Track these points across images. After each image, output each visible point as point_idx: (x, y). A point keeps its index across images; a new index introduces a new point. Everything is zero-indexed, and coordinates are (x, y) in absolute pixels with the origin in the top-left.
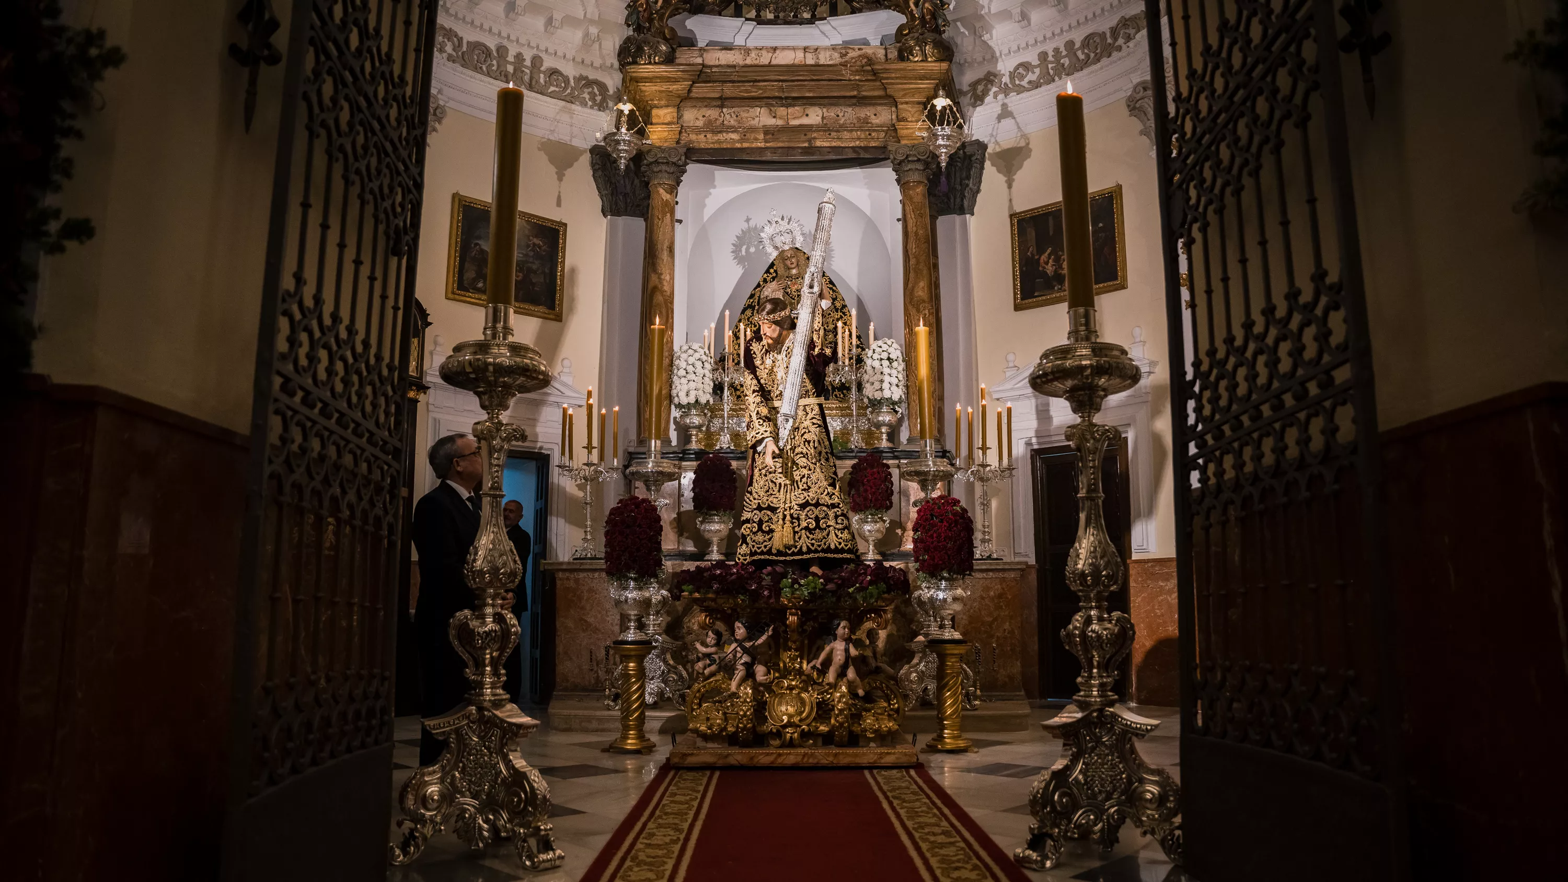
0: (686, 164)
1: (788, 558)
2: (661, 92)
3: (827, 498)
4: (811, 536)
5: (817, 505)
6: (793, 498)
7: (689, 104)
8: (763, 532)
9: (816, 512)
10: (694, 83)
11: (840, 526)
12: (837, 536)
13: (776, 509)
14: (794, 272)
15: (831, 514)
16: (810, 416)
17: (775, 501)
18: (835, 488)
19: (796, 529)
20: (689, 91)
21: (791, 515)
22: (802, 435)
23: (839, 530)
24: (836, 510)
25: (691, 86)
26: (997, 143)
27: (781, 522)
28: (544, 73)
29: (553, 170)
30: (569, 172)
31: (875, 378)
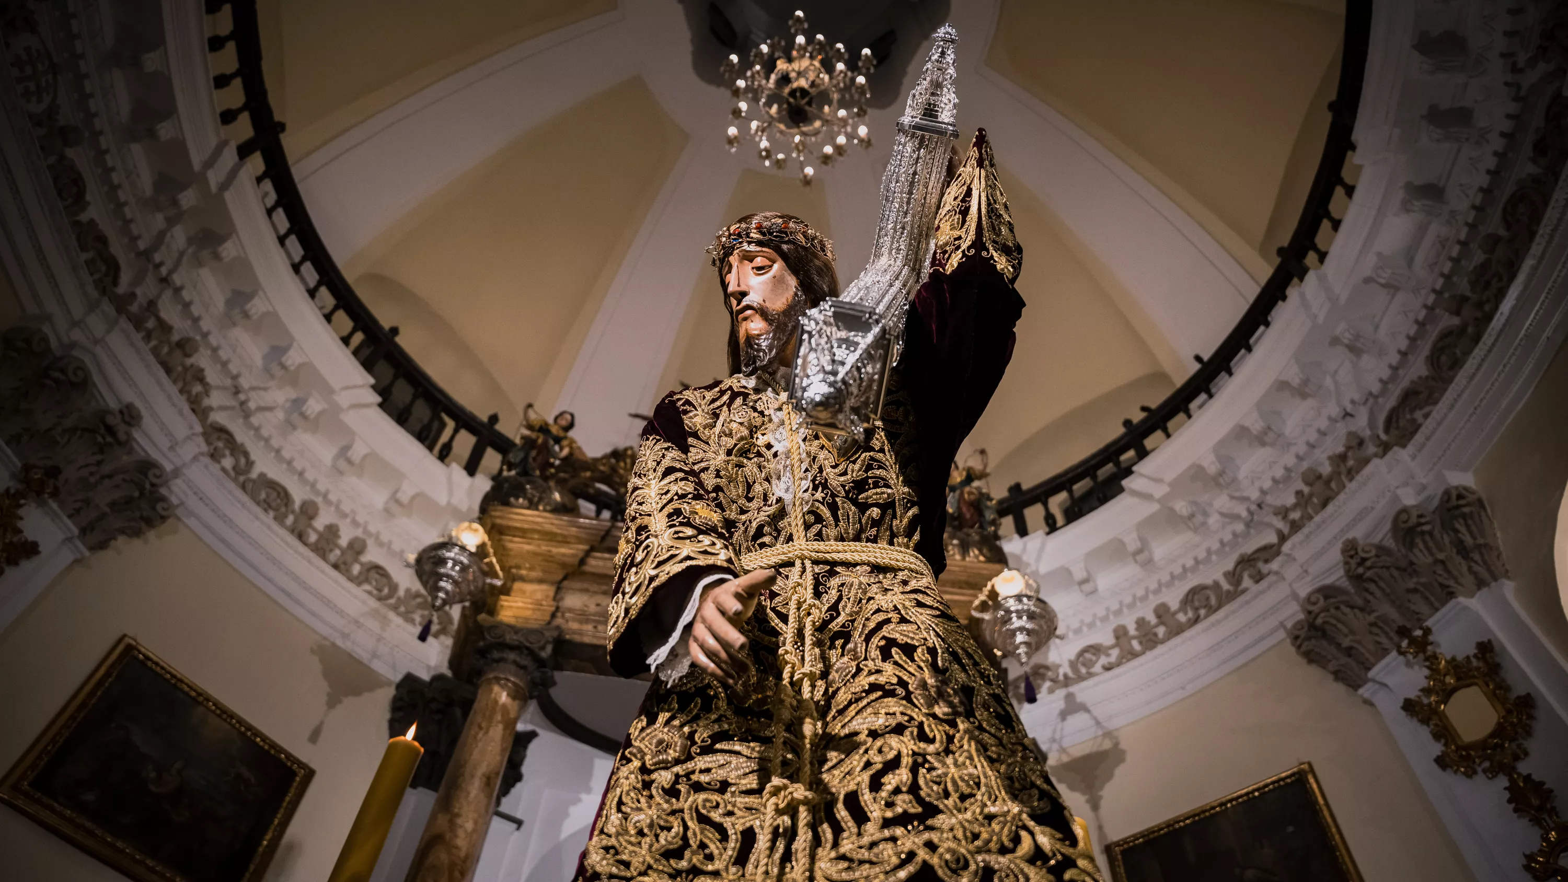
2: (536, 554)
7: (578, 585)
10: (592, 549)
20: (582, 562)
25: (588, 553)
26: (1063, 750)
28: (362, 564)
29: (323, 688)
30: (349, 702)
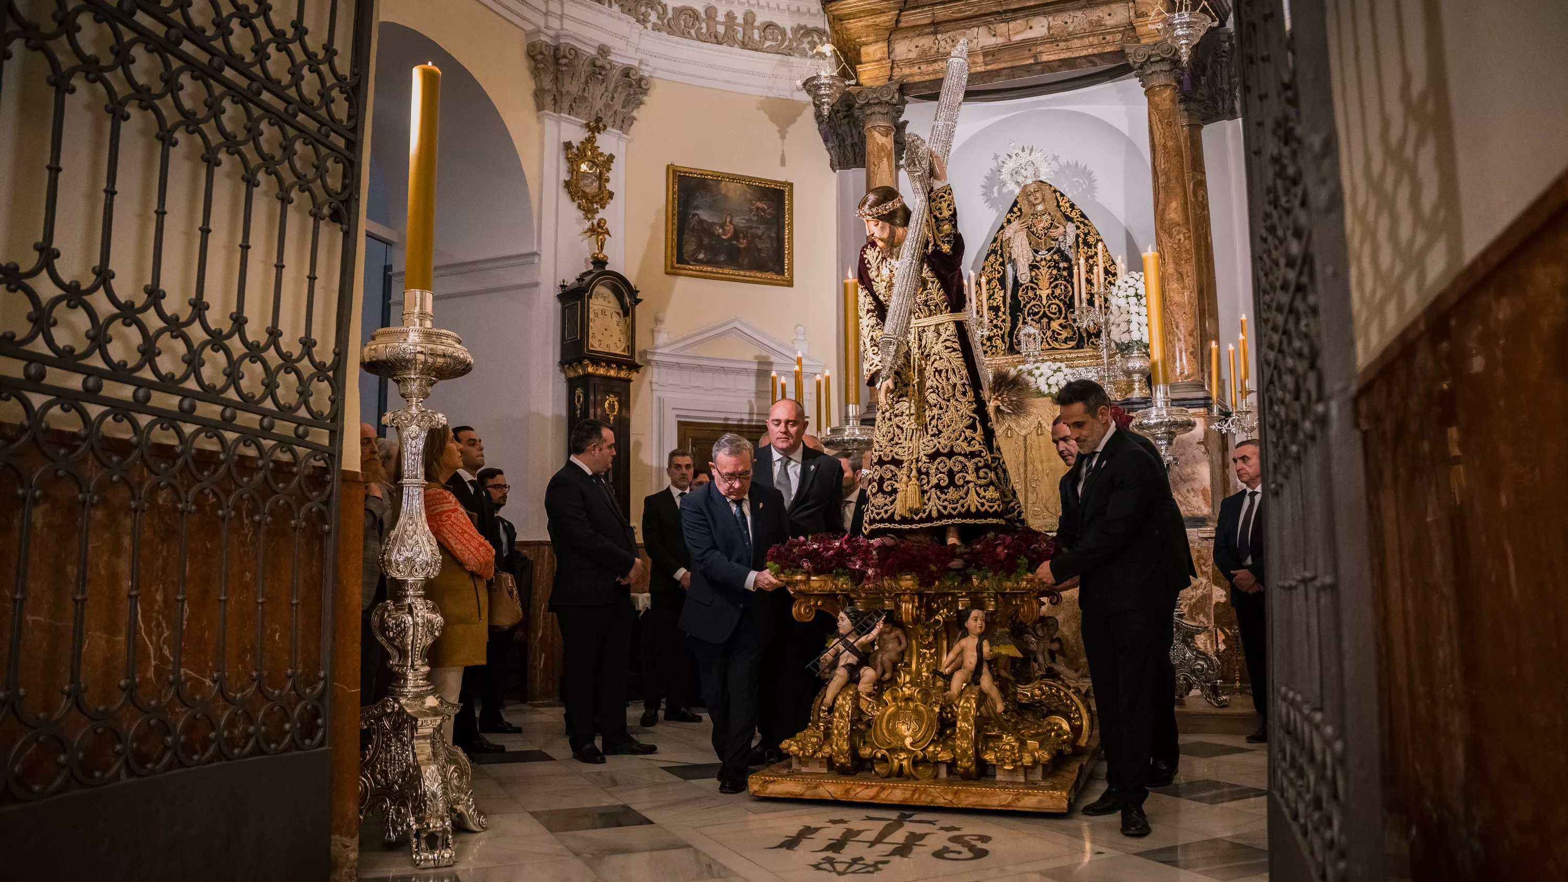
0: (904, 103)
1: (914, 526)
2: (867, 27)
3: (965, 445)
4: (943, 496)
5: (951, 454)
6: (921, 446)
7: (899, 35)
8: (884, 493)
9: (950, 463)
10: (901, 11)
11: (983, 482)
12: (978, 494)
13: (902, 462)
14: (1040, 208)
15: (970, 465)
16: (942, 339)
17: (900, 451)
18: (975, 430)
19: (926, 488)
20: (897, 21)
21: (919, 471)
22: (933, 363)
23: (981, 486)
24: (976, 460)
25: (899, 15)
27: (905, 479)
28: (758, 28)
30: (791, 129)
31: (1121, 318)
